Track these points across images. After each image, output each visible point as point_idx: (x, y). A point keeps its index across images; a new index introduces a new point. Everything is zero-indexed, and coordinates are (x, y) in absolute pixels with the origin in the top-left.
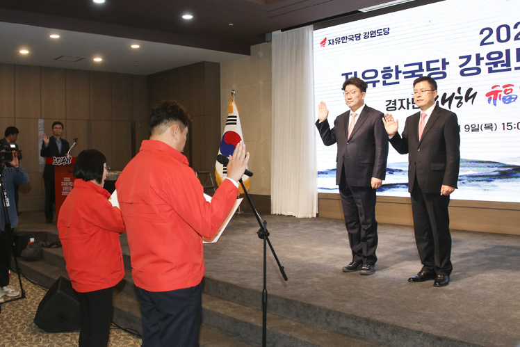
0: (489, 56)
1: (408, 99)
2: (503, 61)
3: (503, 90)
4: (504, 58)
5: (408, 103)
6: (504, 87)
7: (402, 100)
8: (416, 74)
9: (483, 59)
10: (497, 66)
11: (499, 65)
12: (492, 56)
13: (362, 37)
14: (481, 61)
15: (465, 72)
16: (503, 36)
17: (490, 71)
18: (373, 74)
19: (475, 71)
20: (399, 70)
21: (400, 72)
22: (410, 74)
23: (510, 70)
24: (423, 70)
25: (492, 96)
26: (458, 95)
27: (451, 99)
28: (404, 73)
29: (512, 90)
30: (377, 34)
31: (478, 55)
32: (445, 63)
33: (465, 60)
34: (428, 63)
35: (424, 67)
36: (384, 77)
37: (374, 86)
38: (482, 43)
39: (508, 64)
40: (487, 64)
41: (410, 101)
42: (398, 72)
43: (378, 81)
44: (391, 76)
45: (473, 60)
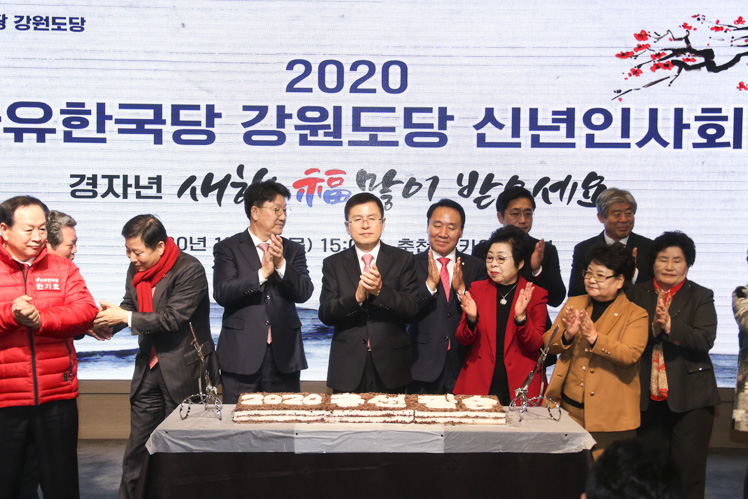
0: (302, 113)
1: (125, 178)
2: (328, 127)
3: (326, 178)
4: (330, 121)
5: (126, 186)
6: (328, 173)
7: (111, 178)
8: (147, 127)
9: (290, 116)
10: (317, 135)
11: (321, 132)
12: (309, 114)
13: (10, 23)
14: (287, 121)
15: (254, 138)
16: (331, 80)
17: (303, 141)
18: (39, 113)
19: (275, 138)
20: (108, 112)
21: (110, 118)
22: (134, 126)
23: (340, 144)
24: (164, 122)
25: (306, 188)
26: (238, 180)
27: (222, 186)
28: (118, 121)
29: (342, 180)
30: (51, 26)
31: (281, 109)
32: (212, 114)
33: (255, 114)
34: (176, 109)
35: (167, 114)
36: (66, 123)
37: (41, 139)
38: (290, 88)
39: (337, 132)
40: (298, 128)
41: (131, 181)
42: (102, 117)
43: (53, 131)
44: (85, 124)
45: (272, 115)
